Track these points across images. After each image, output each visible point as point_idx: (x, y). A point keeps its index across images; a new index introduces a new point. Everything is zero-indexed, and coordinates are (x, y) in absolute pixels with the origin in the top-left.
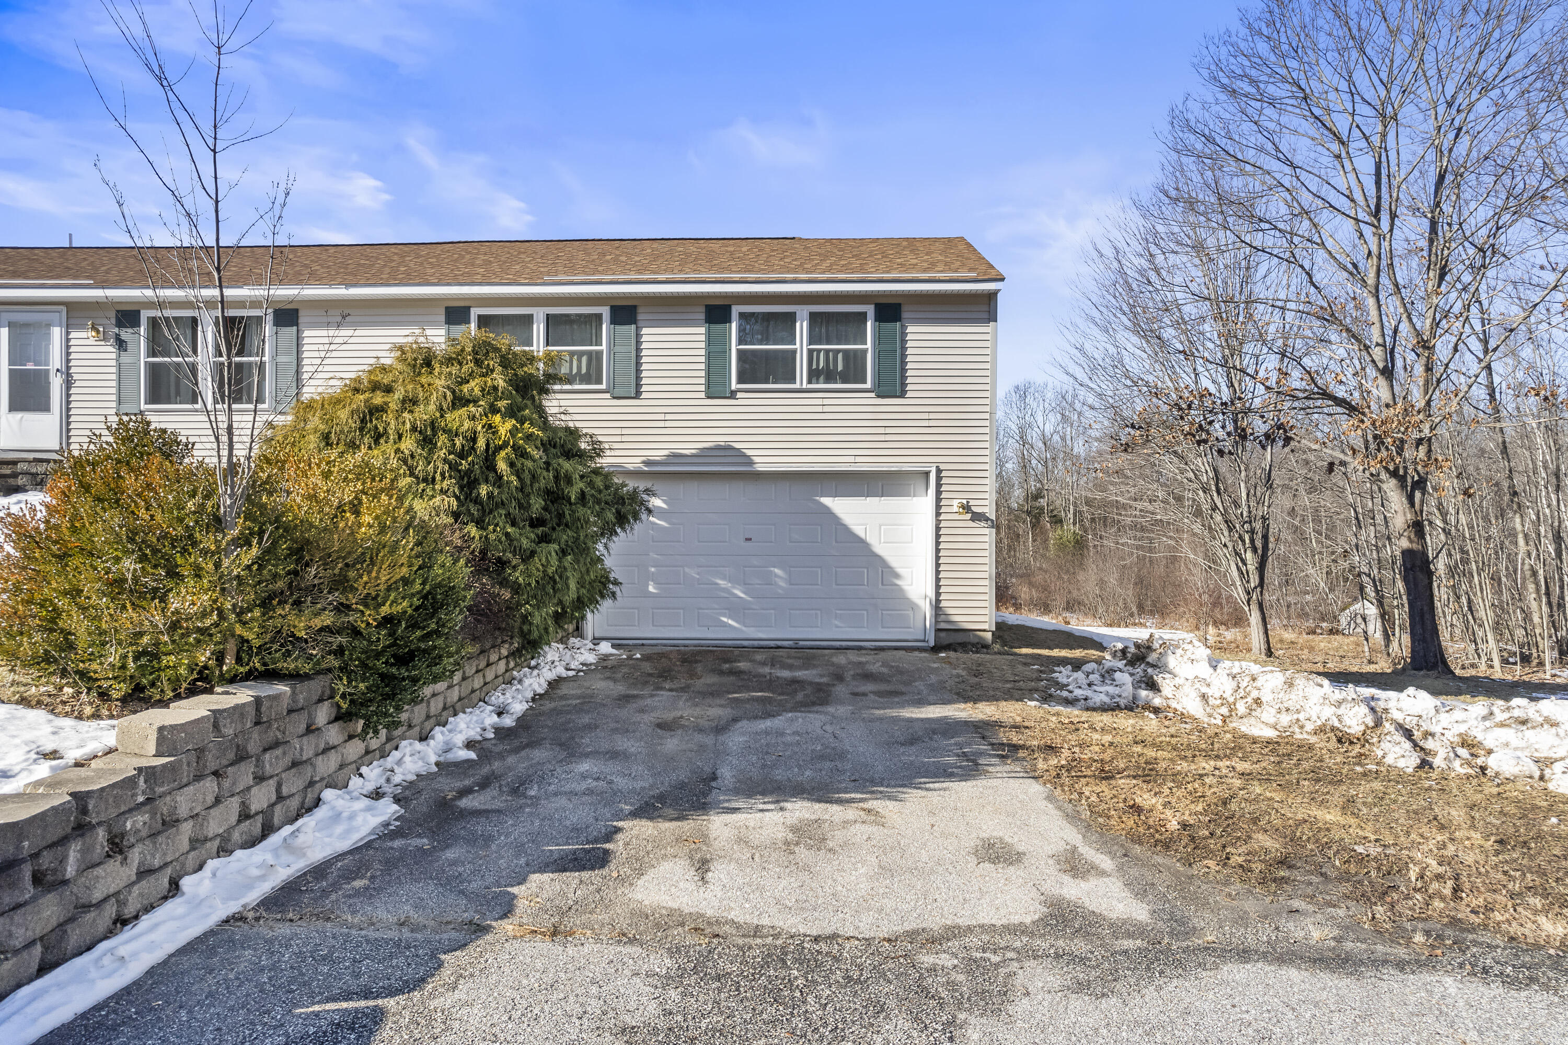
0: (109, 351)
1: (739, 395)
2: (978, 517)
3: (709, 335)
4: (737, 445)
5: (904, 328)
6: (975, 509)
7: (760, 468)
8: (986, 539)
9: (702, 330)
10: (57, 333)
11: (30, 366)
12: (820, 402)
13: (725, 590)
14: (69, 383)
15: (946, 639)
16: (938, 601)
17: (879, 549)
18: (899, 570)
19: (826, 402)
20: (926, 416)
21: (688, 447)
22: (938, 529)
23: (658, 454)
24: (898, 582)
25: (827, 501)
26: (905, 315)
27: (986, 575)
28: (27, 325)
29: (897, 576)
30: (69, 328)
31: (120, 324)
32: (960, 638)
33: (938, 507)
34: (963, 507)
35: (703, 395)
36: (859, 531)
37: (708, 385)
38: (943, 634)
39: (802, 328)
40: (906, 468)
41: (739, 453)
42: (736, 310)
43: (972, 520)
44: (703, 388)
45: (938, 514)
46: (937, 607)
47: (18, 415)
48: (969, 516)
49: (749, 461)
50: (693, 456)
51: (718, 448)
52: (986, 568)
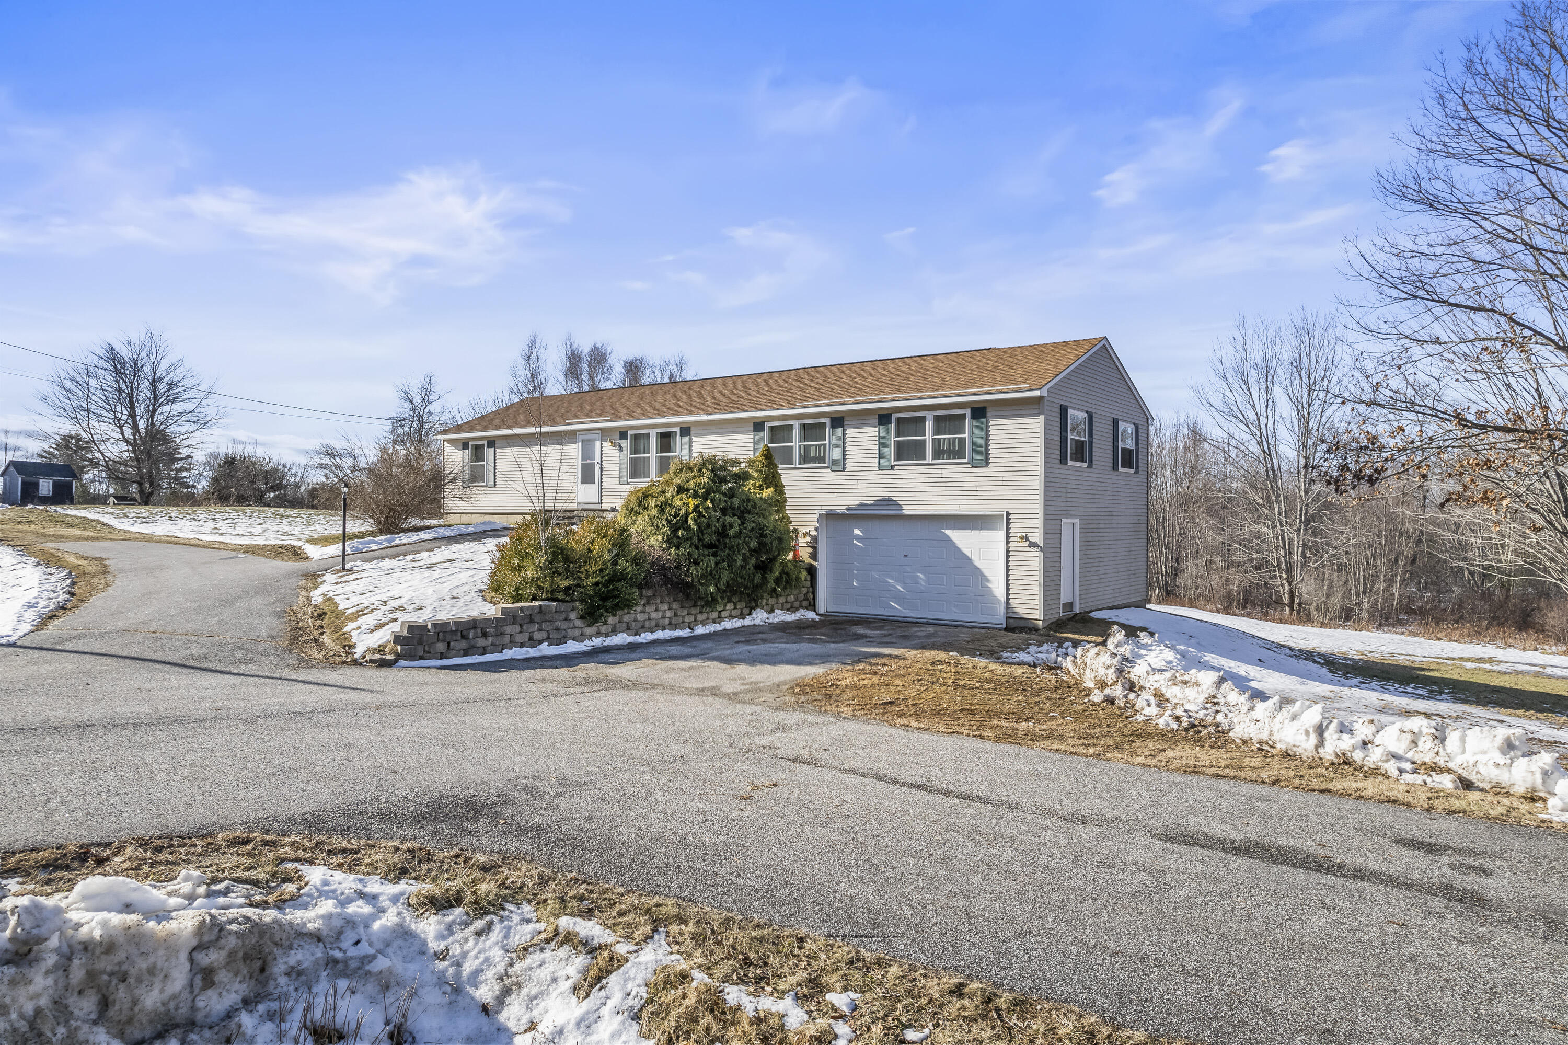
0: (616, 451)
1: (896, 468)
2: (1033, 544)
3: (879, 432)
4: (894, 499)
5: (987, 422)
6: (1031, 539)
7: (906, 512)
8: (1037, 559)
9: (876, 429)
10: (598, 443)
11: (588, 461)
12: (940, 471)
13: (893, 586)
14: (602, 469)
15: (1013, 623)
16: (1008, 599)
17: (977, 563)
18: (990, 578)
19: (943, 471)
20: (1001, 479)
21: (869, 500)
22: (1008, 552)
23: (854, 504)
24: (990, 585)
25: (948, 532)
26: (989, 414)
27: (1037, 583)
28: (588, 440)
29: (988, 581)
30: (602, 441)
31: (620, 439)
32: (1022, 624)
33: (1008, 538)
34: (1022, 538)
35: (876, 468)
36: (966, 551)
37: (879, 463)
38: (1011, 621)
39: (929, 425)
40: (988, 512)
41: (896, 503)
42: (894, 416)
43: (1029, 546)
44: (876, 464)
45: (1008, 542)
46: (1007, 603)
47: (584, 485)
48: (1027, 544)
49: (900, 508)
50: (871, 505)
51: (884, 500)
52: (1037, 578)
